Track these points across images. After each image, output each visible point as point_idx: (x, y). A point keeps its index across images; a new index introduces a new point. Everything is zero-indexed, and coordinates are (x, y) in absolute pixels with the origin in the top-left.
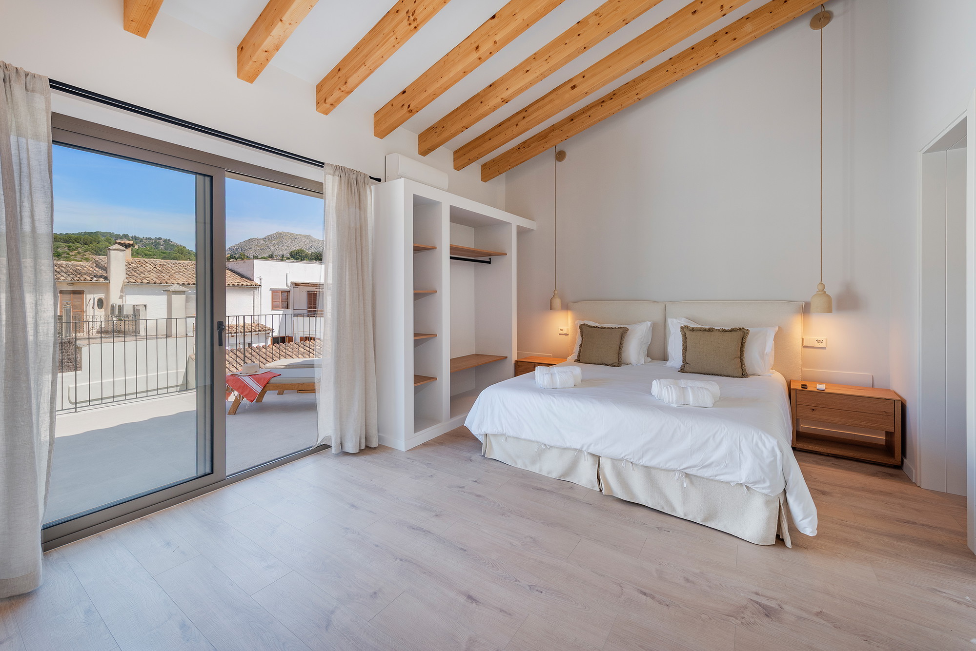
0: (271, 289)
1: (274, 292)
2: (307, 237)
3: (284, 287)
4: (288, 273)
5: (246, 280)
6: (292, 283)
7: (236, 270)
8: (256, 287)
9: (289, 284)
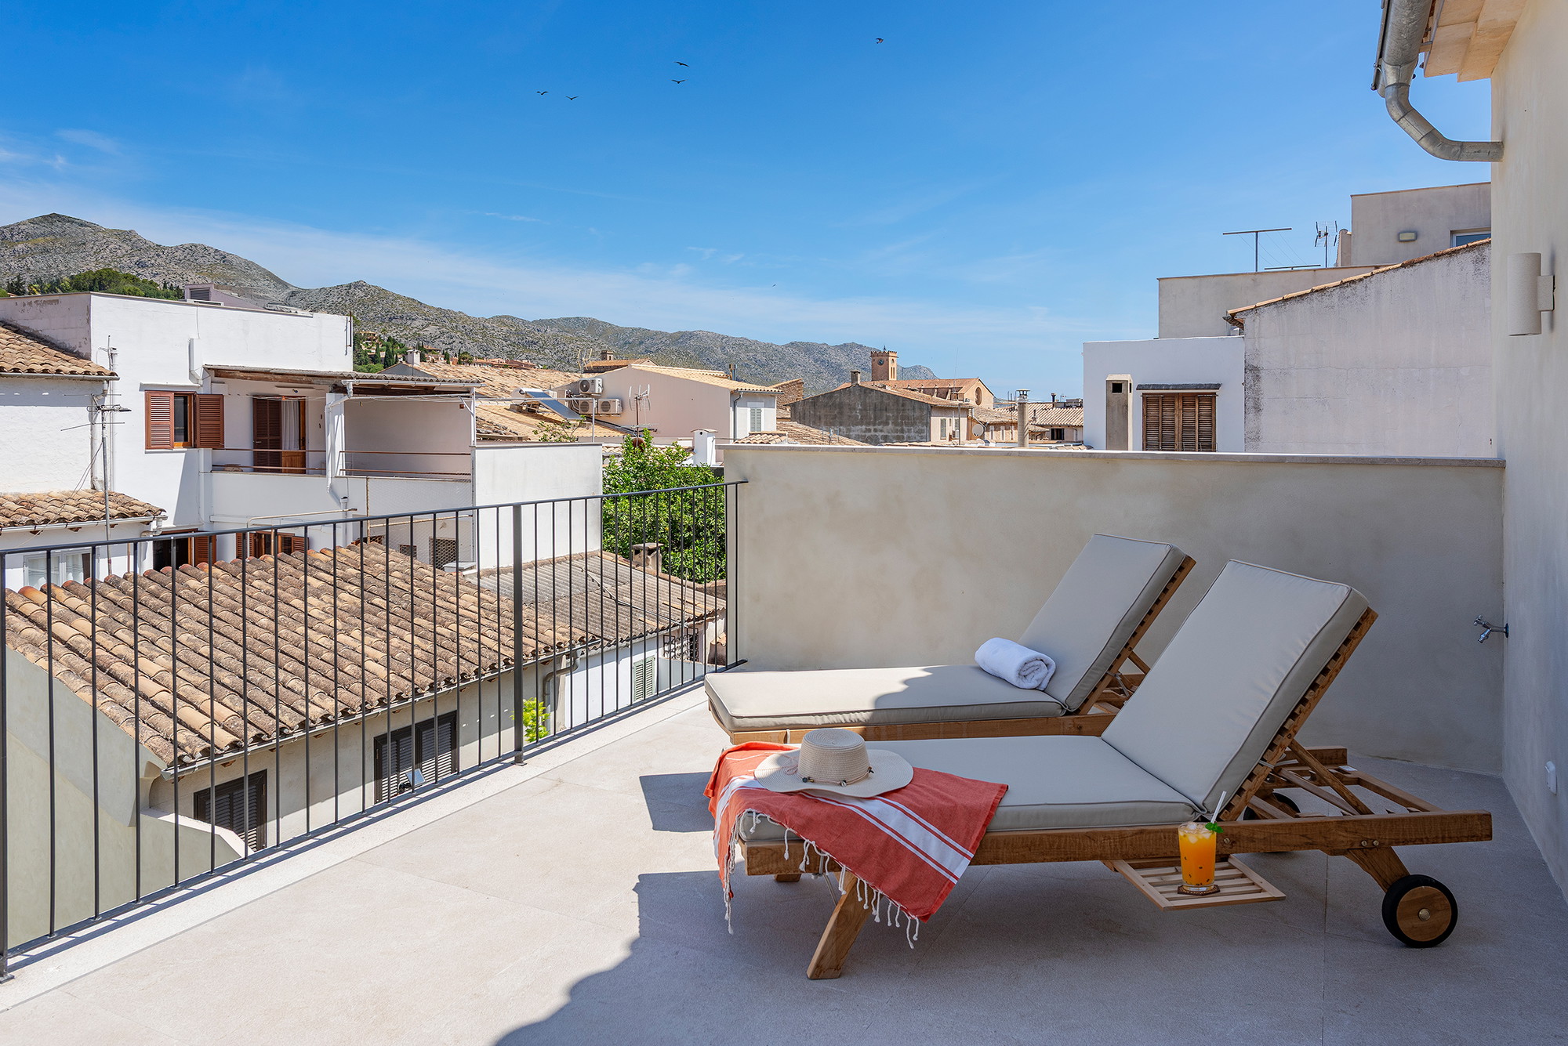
0: (143, 387)
1: (152, 393)
2: (126, 236)
3: (182, 381)
4: (195, 337)
5: (64, 356)
6: (207, 369)
7: (21, 323)
8: (101, 380)
9: (199, 373)
